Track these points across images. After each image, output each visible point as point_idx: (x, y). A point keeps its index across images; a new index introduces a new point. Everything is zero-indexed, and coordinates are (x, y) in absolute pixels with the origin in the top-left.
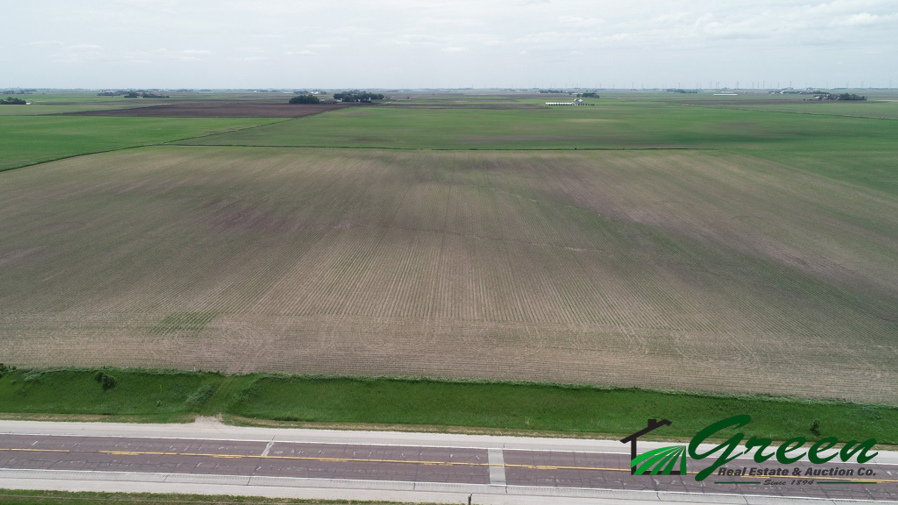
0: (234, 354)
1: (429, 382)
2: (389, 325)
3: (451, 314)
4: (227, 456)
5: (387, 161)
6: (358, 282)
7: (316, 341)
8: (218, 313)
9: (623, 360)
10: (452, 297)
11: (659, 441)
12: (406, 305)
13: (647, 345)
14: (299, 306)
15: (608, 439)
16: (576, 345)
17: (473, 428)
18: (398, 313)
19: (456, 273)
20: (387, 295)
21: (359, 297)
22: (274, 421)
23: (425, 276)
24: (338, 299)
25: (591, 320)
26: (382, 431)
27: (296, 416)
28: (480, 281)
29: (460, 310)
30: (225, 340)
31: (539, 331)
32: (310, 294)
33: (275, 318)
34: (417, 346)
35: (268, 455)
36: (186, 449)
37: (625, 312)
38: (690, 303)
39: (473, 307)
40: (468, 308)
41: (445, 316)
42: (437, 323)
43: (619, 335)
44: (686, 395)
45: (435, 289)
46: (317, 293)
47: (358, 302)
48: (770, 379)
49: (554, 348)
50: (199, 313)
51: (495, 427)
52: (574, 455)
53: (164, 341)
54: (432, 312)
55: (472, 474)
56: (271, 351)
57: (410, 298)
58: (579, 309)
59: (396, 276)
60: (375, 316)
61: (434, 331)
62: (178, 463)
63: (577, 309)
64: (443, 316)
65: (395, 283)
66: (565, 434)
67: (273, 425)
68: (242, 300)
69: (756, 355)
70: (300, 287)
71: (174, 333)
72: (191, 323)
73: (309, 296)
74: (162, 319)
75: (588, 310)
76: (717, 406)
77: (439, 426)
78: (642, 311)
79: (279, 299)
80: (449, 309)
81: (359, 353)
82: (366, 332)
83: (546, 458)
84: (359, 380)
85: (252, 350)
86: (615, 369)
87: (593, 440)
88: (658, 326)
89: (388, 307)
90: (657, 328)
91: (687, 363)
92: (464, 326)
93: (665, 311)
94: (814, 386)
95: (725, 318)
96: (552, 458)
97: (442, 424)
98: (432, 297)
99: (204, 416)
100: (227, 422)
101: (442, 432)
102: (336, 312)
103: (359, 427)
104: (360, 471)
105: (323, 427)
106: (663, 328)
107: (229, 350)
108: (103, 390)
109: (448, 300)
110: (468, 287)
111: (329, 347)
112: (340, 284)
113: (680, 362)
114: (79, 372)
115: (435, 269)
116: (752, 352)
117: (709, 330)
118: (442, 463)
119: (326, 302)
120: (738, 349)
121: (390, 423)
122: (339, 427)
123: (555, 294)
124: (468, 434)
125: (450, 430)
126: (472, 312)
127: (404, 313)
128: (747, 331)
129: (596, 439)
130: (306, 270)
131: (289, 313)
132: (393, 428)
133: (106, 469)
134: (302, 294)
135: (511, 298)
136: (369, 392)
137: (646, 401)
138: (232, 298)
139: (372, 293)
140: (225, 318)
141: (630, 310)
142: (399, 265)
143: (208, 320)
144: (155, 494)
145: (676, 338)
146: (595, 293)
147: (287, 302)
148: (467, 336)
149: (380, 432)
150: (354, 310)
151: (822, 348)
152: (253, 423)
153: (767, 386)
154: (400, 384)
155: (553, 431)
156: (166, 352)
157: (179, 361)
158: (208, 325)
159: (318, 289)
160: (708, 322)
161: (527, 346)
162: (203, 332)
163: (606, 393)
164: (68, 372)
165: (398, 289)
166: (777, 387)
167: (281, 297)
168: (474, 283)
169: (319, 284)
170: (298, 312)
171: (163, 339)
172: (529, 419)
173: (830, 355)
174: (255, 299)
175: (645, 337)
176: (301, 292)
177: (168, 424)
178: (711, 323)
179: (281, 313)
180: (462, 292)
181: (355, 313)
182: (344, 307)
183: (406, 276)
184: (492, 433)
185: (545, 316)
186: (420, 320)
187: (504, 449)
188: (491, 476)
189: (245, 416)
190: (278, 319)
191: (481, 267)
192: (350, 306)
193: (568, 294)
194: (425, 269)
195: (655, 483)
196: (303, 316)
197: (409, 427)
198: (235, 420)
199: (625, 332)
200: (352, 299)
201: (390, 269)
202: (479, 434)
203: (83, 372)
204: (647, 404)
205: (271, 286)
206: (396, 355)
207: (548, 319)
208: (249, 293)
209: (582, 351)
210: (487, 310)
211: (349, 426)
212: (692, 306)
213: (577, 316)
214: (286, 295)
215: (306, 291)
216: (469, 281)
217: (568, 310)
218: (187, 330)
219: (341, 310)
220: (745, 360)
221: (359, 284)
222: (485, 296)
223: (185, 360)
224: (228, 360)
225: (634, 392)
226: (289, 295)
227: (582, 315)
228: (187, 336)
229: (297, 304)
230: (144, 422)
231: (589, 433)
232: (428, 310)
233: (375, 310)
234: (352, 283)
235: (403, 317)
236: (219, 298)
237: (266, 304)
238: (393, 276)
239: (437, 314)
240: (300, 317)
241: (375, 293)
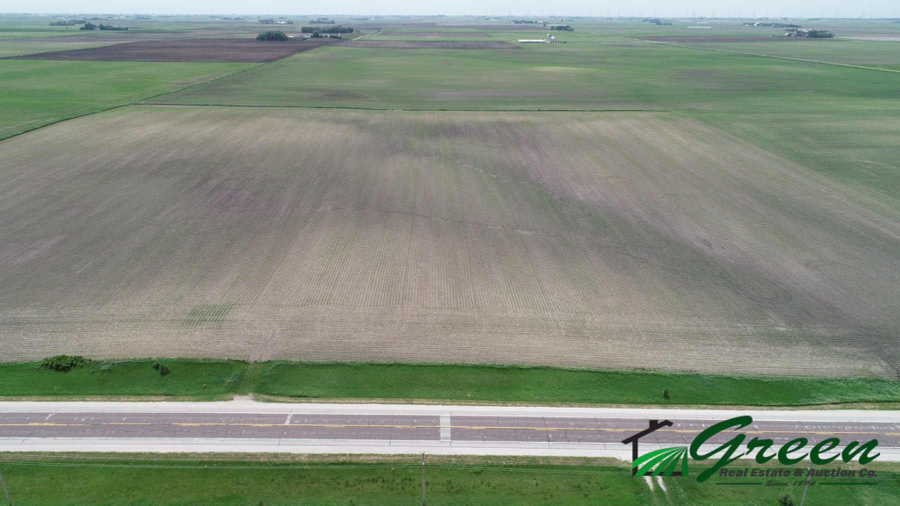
0: (252, 344)
1: (400, 365)
2: (369, 314)
3: (417, 303)
4: (261, 425)
5: (360, 125)
6: (342, 271)
7: (314, 330)
8: (232, 305)
9: (545, 342)
10: (418, 285)
11: (557, 407)
12: (382, 294)
13: (564, 329)
14: (296, 297)
15: (523, 406)
16: (511, 330)
17: (431, 400)
18: (375, 302)
19: (422, 260)
20: (366, 284)
21: (344, 287)
22: (290, 398)
23: (397, 265)
24: (327, 289)
25: (526, 305)
26: (367, 403)
27: (305, 394)
28: (442, 268)
29: (425, 298)
30: (243, 331)
31: (485, 317)
32: (304, 284)
33: (279, 309)
34: (390, 333)
35: (290, 424)
36: (232, 421)
37: (554, 298)
38: (607, 287)
39: (435, 295)
40: (431, 296)
41: (413, 304)
42: (406, 311)
43: (546, 320)
44: (583, 371)
45: (405, 278)
46: (309, 283)
47: (343, 292)
48: (648, 355)
49: (495, 332)
50: (216, 305)
51: (446, 399)
52: (498, 418)
53: (197, 333)
54: (402, 302)
55: (428, 433)
56: (280, 340)
57: (385, 287)
58: (518, 296)
59: (373, 264)
60: (358, 306)
61: (404, 319)
62: (229, 431)
63: (517, 296)
64: (411, 304)
65: (372, 273)
66: (494, 403)
67: (290, 401)
68: (250, 292)
69: (644, 335)
70: (295, 278)
71: (201, 325)
72: (212, 315)
73: (303, 287)
74: (189, 311)
75: (525, 296)
76: (603, 379)
77: (406, 399)
78: (567, 296)
79: (279, 290)
80: (416, 298)
81: (347, 340)
82: (352, 321)
83: (479, 421)
84: (349, 364)
85: (265, 339)
86: (537, 350)
87: (513, 407)
88: (577, 311)
89: (367, 297)
90: (576, 312)
91: (591, 343)
92: (427, 314)
93: (586, 295)
94: (679, 360)
95: (631, 301)
96: (483, 421)
97: (409, 397)
98: (402, 285)
99: (240, 395)
100: (257, 400)
101: (409, 404)
102: (326, 302)
103: (351, 401)
104: (353, 433)
105: (326, 401)
106: (580, 312)
107: (248, 340)
108: (161, 377)
109: (415, 288)
110: (432, 276)
111: (324, 336)
112: (327, 273)
113: (586, 343)
114: (141, 363)
115: (405, 257)
116: (643, 332)
117: (615, 313)
118: (408, 427)
119: (317, 293)
120: (633, 330)
121: (372, 397)
122: (337, 401)
123: (501, 281)
124: (427, 405)
125: (414, 402)
126: (434, 300)
127: (380, 302)
128: (644, 314)
129: (515, 406)
130: (297, 259)
131: (289, 304)
132: (375, 401)
133: (181, 436)
134: (297, 284)
135: (465, 286)
136: (357, 374)
137: (554, 377)
138: (241, 290)
139: (354, 283)
140: (239, 310)
141: (558, 295)
142: (375, 253)
143: (226, 312)
144: (218, 453)
145: (588, 321)
146: (533, 279)
147: (286, 293)
148: (429, 324)
149: (366, 405)
150: (341, 300)
151: (695, 328)
152: (275, 400)
153: (644, 361)
154: (379, 368)
155: (487, 401)
156: (200, 343)
157: (212, 351)
158: (227, 317)
159: (310, 279)
160: (616, 306)
161: (474, 332)
162: (224, 324)
163: (526, 371)
164: (132, 363)
165: (375, 278)
166: (651, 362)
167: (281, 288)
168: (437, 270)
169: (310, 274)
170: (296, 304)
171: (195, 331)
172: (470, 392)
173: (699, 333)
174: (260, 289)
175: (564, 321)
176: (296, 283)
177: (214, 402)
178: (618, 307)
179: (283, 304)
180: (427, 280)
181: (341, 304)
182: (332, 298)
183: (381, 264)
184: (444, 403)
185: (490, 303)
186: (393, 309)
187: (453, 415)
188: (441, 435)
189: (267, 394)
190: (281, 310)
191: (443, 254)
192: (338, 296)
193: (512, 281)
194: (397, 257)
195: (549, 436)
196: (301, 306)
197: (386, 400)
198: (262, 398)
199: (550, 317)
200: (338, 290)
201: (368, 258)
202: (435, 404)
203: (144, 363)
204: (554, 378)
205: (271, 276)
206: (375, 342)
207: (493, 305)
208: (253, 284)
209: (515, 335)
210: (446, 298)
211: (344, 400)
212: (608, 291)
213: (516, 303)
214: (284, 286)
215: (299, 282)
216: (433, 269)
217: (510, 297)
218: (212, 322)
219: (330, 301)
220: (635, 340)
221: (343, 273)
222: (446, 283)
223: (216, 350)
224: (249, 349)
225: (546, 370)
226: (287, 286)
227: (520, 301)
228: (213, 328)
229: (294, 295)
230: (197, 401)
231: (512, 402)
232: (399, 299)
233: (357, 299)
234: (337, 273)
235: (380, 306)
236: (230, 289)
237: (270, 295)
238: (371, 264)
239: (406, 303)
240: (299, 308)
241: (356, 283)
